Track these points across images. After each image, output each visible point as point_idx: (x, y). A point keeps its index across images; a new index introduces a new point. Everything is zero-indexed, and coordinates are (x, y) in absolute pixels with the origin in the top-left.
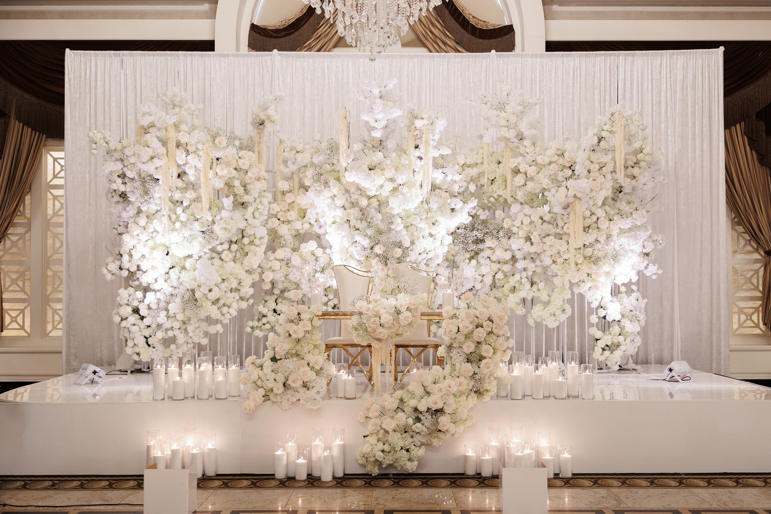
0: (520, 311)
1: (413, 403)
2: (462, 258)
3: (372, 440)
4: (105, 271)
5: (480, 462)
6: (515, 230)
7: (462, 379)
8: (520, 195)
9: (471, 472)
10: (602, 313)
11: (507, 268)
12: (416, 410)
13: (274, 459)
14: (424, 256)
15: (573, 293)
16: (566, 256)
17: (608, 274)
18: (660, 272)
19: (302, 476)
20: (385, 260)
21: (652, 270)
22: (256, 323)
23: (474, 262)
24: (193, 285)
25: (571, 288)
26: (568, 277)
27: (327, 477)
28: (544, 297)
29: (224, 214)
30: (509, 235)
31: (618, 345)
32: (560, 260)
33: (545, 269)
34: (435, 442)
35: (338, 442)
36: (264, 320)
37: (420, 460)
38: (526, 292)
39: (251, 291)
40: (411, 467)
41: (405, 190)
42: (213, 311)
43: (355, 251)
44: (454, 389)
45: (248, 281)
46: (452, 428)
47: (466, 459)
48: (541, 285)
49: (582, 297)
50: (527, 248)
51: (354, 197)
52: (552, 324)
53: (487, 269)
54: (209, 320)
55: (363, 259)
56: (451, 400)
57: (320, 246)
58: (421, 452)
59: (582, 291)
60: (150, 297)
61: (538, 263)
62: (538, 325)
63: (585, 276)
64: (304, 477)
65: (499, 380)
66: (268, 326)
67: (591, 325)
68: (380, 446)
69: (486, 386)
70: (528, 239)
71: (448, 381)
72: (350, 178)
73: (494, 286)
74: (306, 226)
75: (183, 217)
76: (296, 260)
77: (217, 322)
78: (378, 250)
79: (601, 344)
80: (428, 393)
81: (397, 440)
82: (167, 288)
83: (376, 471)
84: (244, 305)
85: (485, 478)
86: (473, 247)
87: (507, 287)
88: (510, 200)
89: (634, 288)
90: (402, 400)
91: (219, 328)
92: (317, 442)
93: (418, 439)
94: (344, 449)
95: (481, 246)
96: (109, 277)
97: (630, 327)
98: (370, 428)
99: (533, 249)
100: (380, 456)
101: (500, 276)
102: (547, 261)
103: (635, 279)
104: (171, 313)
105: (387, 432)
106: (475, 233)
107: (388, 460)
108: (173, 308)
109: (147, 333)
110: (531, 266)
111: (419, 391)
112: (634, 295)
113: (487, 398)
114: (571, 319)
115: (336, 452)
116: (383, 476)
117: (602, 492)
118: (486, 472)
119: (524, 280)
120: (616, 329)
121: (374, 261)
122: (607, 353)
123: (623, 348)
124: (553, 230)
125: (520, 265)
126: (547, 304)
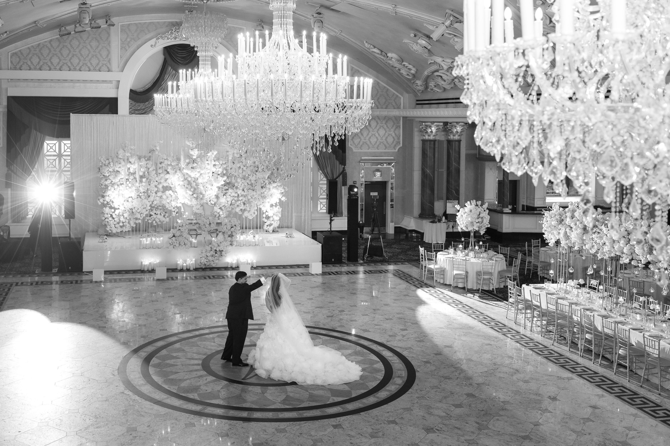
0: (240, 213)
1: (215, 249)
2: (221, 195)
3: (204, 259)
4: (99, 202)
5: (232, 264)
6: (239, 187)
7: (227, 242)
8: (241, 176)
9: (229, 266)
10: (267, 214)
11: (236, 199)
12: (216, 250)
13: (177, 265)
14: (209, 196)
15: (258, 208)
17: (269, 202)
19: (185, 269)
20: (197, 198)
21: (283, 199)
22: (149, 218)
23: (225, 197)
24: (132, 207)
25: (257, 206)
26: (256, 203)
27: (192, 269)
28: (248, 209)
29: (143, 184)
30: (237, 188)
31: (272, 224)
32: (254, 197)
33: (249, 200)
34: (220, 259)
35: (194, 259)
36: (152, 217)
37: (216, 264)
38: (242, 207)
39: (149, 208)
40: (214, 266)
41: (204, 176)
42: (138, 216)
43: (187, 196)
44: (226, 245)
45: (149, 204)
46: (225, 254)
47: (228, 263)
48: (247, 205)
49: (260, 209)
50: (243, 193)
51: (186, 177)
52: (251, 218)
53: (229, 199)
54: (136, 219)
55: (189, 198)
56: (225, 248)
57: (173, 192)
58: (217, 261)
59: (261, 207)
60: (117, 212)
61: (246, 198)
62: (246, 218)
63: (261, 203)
65: (237, 241)
66: (153, 219)
67: (263, 218)
68: (206, 260)
69: (234, 243)
70: (243, 190)
71: (224, 243)
72: (185, 171)
73: (231, 204)
74: (167, 184)
75: (130, 185)
76: (164, 197)
77: (139, 219)
78: (195, 195)
79: (266, 224)
80: (219, 246)
81: (210, 258)
82: (122, 208)
83: (204, 267)
84: (147, 212)
85: (234, 268)
86: (225, 192)
87: (236, 205)
88: (237, 176)
89: (278, 204)
90: (211, 248)
91: (140, 221)
92: (188, 260)
93: (216, 258)
94: (196, 261)
95: (227, 191)
96: (100, 204)
97: (277, 218)
98: (203, 255)
99: (245, 194)
100: (206, 263)
101: (233, 201)
102: (250, 198)
103: (278, 201)
104: (125, 217)
105: (207, 256)
106: (225, 187)
107: (208, 264)
108: (126, 215)
109: (115, 223)
110: (244, 199)
111: (216, 245)
112: (278, 207)
113: (234, 246)
114: (257, 216)
115: (194, 262)
116: (206, 268)
118: (234, 266)
119: (242, 203)
120: (271, 219)
121: (193, 199)
122: (268, 227)
123: (273, 225)
124: (251, 188)
125: (240, 199)
126: (249, 211)
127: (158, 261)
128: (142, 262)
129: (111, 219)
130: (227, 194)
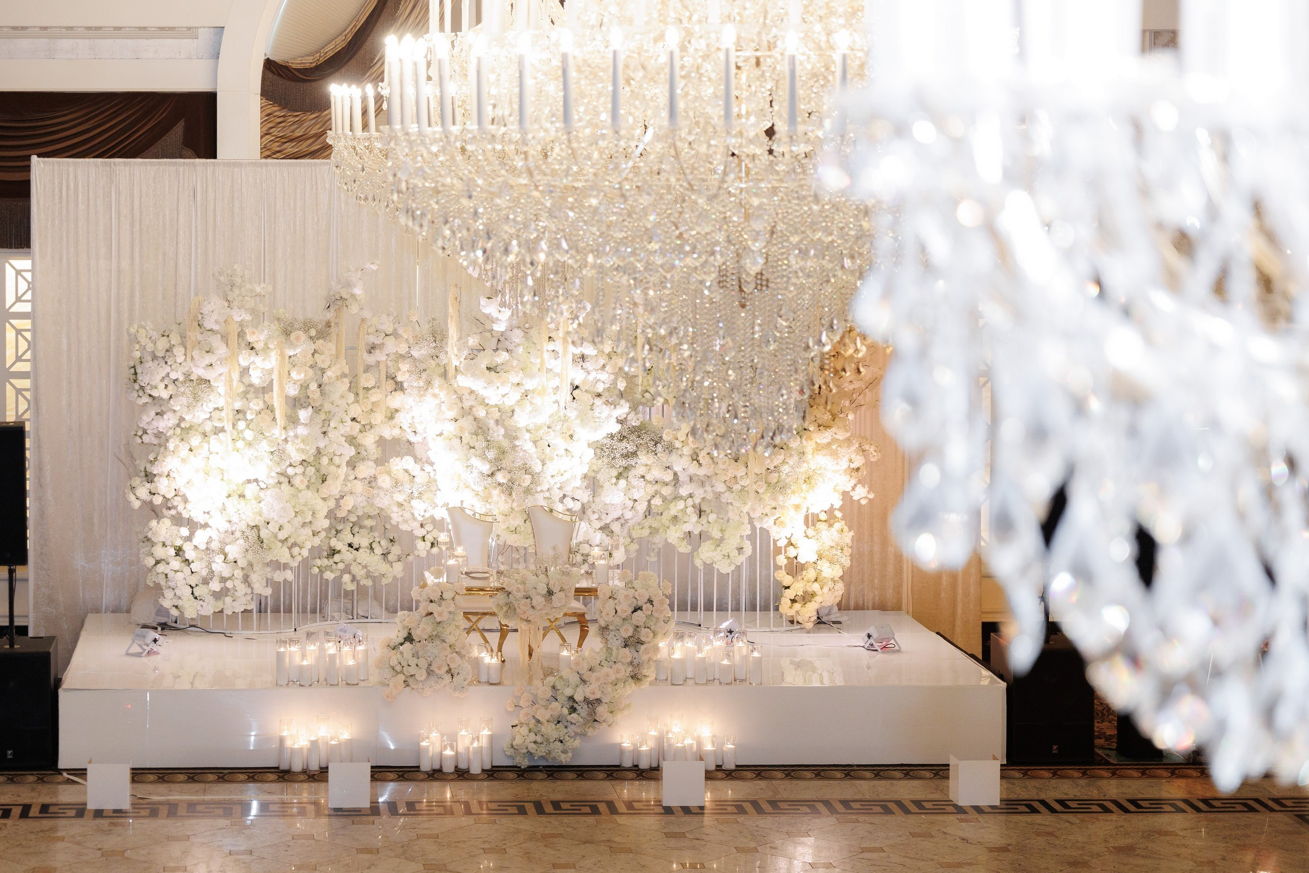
0: (684, 548)
1: (568, 692)
2: (607, 475)
3: (524, 730)
4: (132, 498)
5: (636, 753)
6: (678, 444)
7: (619, 666)
9: (627, 763)
10: (792, 552)
11: (667, 491)
12: (571, 698)
13: (418, 751)
14: (558, 479)
15: (753, 528)
16: (745, 482)
17: (797, 507)
18: (871, 496)
19: (449, 768)
20: (508, 489)
21: (861, 493)
22: (325, 562)
23: (622, 482)
24: (258, 521)
25: (751, 521)
26: (746, 509)
27: (476, 770)
28: (716, 534)
29: (301, 430)
30: (670, 448)
31: (813, 595)
32: (737, 487)
33: (718, 496)
34: (590, 732)
35: (486, 732)
36: (337, 558)
37: (574, 750)
38: (692, 524)
39: (326, 523)
40: (565, 759)
41: (538, 400)
42: (283, 555)
43: (471, 478)
44: (613, 677)
45: (323, 509)
46: (607, 715)
47: (622, 751)
48: (712, 517)
49: (765, 533)
50: (693, 469)
51: (467, 404)
52: (725, 568)
53: (641, 492)
54: (278, 566)
55: (480, 489)
56: (609, 688)
57: (417, 460)
58: (577, 743)
59: (765, 526)
60: (201, 537)
61: (708, 488)
62: (708, 567)
63: (768, 510)
64: (452, 770)
65: (657, 663)
66: (341, 566)
67: (777, 568)
68: (532, 737)
69: (645, 672)
70: (695, 458)
71: (606, 670)
72: (464, 382)
73: (648, 512)
74: (396, 432)
75: (249, 435)
76: (385, 481)
77: (286, 566)
78: (501, 477)
79: (789, 594)
80: (584, 681)
81: (550, 730)
82: (218, 523)
83: (525, 763)
84: (317, 541)
85: (643, 771)
86: (624, 463)
87: (666, 518)
89: (839, 514)
90: (554, 687)
91: (289, 575)
92: (463, 733)
93: (572, 729)
94: (492, 738)
95: (632, 461)
96: (137, 504)
97: (830, 571)
98: (522, 716)
99: (701, 472)
100: (532, 747)
101: (657, 501)
102: (721, 488)
103: (838, 504)
104: (231, 557)
105: (538, 721)
106: (624, 444)
107: (541, 751)
108: (234, 551)
109: (193, 581)
110: (699, 493)
111: (575, 679)
112: (838, 526)
113: (645, 684)
114: (752, 560)
115: (484, 742)
116: (533, 769)
117: (762, 784)
118: (644, 765)
119: (690, 510)
120: (811, 574)
121: (496, 492)
122: (797, 606)
123: (818, 599)
125: (684, 491)
126: (719, 542)
127: (346, 734)
128: (282, 740)
129: (176, 564)
130: (631, 474)
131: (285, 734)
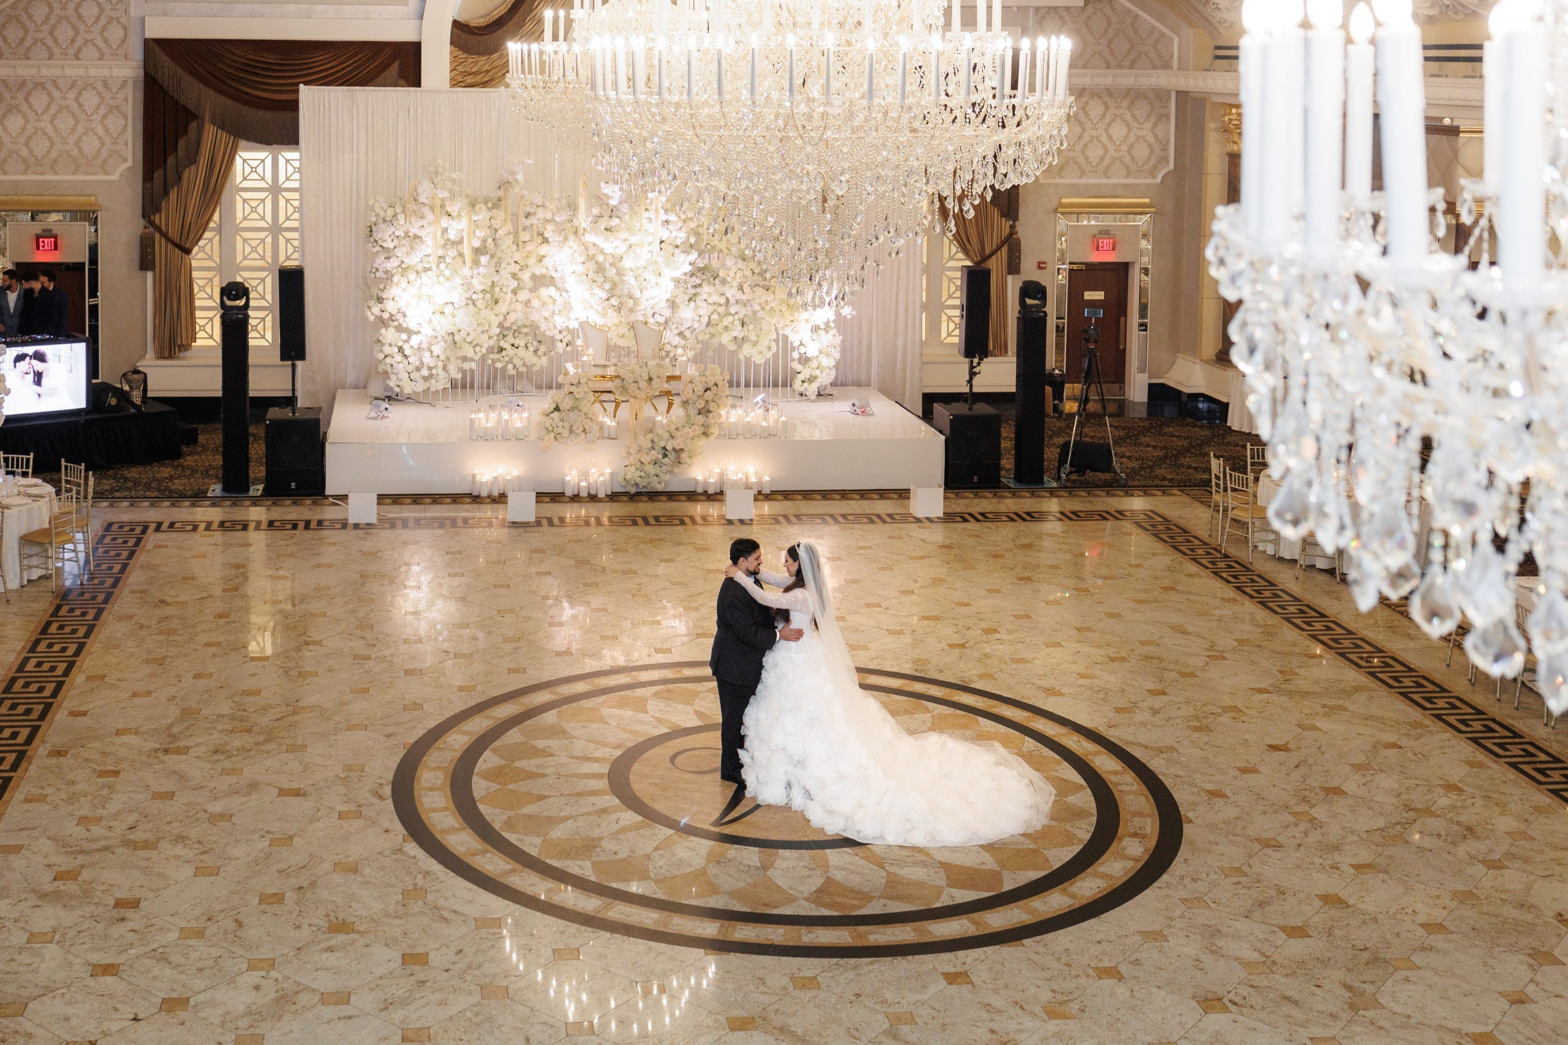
0: (732, 347)
1: (662, 444)
2: (682, 299)
3: (633, 469)
4: (369, 314)
5: (706, 483)
6: (729, 279)
7: (695, 427)
8: (734, 250)
9: (700, 490)
10: (802, 350)
11: (721, 310)
12: (664, 448)
13: (563, 483)
14: (651, 302)
15: (778, 334)
16: (772, 305)
17: (807, 321)
18: (854, 313)
19: (584, 494)
20: (618, 309)
21: (847, 311)
22: (496, 356)
23: (692, 304)
24: (453, 329)
25: (776, 330)
26: (774, 321)
27: (601, 495)
28: (753, 338)
29: (482, 270)
30: (724, 282)
31: (816, 377)
32: (768, 308)
33: (755, 313)
34: (676, 470)
35: (608, 471)
36: (504, 353)
37: (666, 483)
38: (738, 331)
39: (498, 331)
40: (660, 488)
41: (638, 250)
42: (469, 352)
43: (594, 301)
44: (691, 435)
45: (495, 321)
46: (687, 459)
47: (696, 482)
48: (751, 327)
49: (786, 338)
50: (739, 295)
51: (591, 253)
52: (760, 360)
53: (704, 310)
54: (465, 359)
55: (600, 309)
56: (689, 442)
57: (558, 289)
58: (667, 477)
59: (786, 333)
60: (415, 340)
61: (749, 308)
62: (748, 359)
63: (788, 322)
64: (586, 495)
65: (719, 425)
66: (507, 359)
67: (793, 360)
68: (638, 473)
69: (712, 430)
70: (741, 288)
71: (687, 429)
72: (589, 238)
73: (708, 324)
74: (544, 271)
75: (447, 273)
76: (536, 303)
77: (472, 360)
78: (614, 301)
79: (801, 377)
80: (672, 437)
81: (651, 469)
82: (427, 330)
83: (633, 490)
84: (492, 342)
85: (711, 495)
86: (693, 291)
87: (720, 327)
89: (832, 325)
90: (652, 441)
91: (473, 365)
92: (593, 471)
93: (664, 468)
94: (612, 475)
95: (698, 290)
96: (372, 318)
97: (828, 362)
98: (632, 460)
99: (744, 298)
100: (638, 480)
101: (715, 317)
102: (757, 308)
103: (832, 318)
104: (435, 353)
105: (642, 463)
106: (694, 278)
107: (644, 482)
108: (437, 349)
109: (410, 369)
110: (743, 311)
111: (666, 436)
112: (832, 332)
113: (712, 438)
114: (775, 355)
115: (607, 477)
116: (638, 494)
117: (789, 503)
118: (711, 491)
119: (737, 322)
120: (814, 364)
121: (610, 311)
122: (806, 385)
123: (819, 380)
124: (762, 283)
125: (733, 310)
126: (755, 344)
127: (516, 473)
128: (474, 476)
129: (399, 358)
130: (698, 299)
131: (476, 472)
